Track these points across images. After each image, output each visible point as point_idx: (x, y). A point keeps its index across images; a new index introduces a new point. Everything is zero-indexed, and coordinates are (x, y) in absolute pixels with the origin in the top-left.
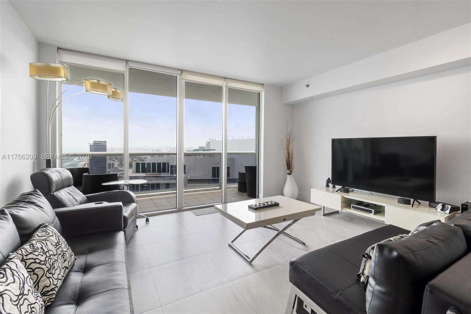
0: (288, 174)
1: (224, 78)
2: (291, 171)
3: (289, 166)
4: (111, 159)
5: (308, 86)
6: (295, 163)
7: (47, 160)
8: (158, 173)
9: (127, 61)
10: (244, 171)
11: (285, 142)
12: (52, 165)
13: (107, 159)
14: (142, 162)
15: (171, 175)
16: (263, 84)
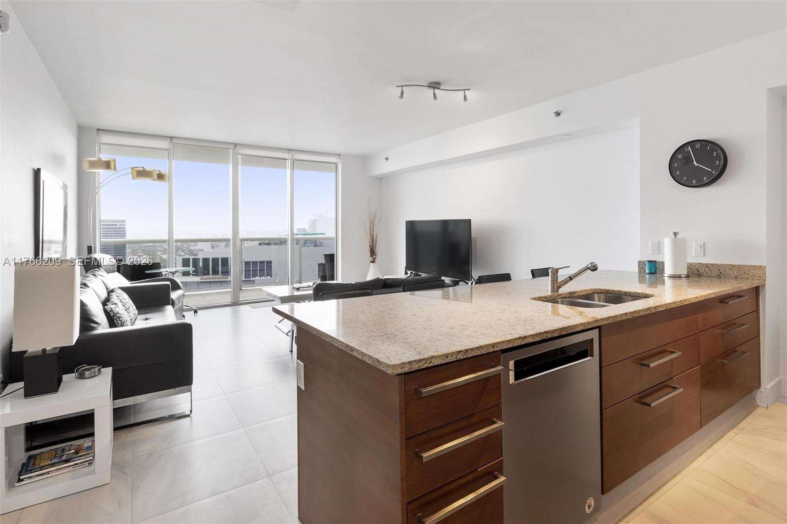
0: (371, 262)
1: (289, 150)
2: (374, 259)
3: (373, 252)
4: (134, 253)
5: (387, 159)
6: (379, 250)
7: (88, 247)
8: (222, 276)
9: (171, 138)
10: (323, 262)
11: (368, 225)
12: (93, 252)
13: (127, 253)
14: (195, 257)
15: (245, 278)
16: (339, 155)
